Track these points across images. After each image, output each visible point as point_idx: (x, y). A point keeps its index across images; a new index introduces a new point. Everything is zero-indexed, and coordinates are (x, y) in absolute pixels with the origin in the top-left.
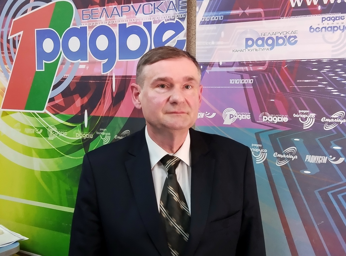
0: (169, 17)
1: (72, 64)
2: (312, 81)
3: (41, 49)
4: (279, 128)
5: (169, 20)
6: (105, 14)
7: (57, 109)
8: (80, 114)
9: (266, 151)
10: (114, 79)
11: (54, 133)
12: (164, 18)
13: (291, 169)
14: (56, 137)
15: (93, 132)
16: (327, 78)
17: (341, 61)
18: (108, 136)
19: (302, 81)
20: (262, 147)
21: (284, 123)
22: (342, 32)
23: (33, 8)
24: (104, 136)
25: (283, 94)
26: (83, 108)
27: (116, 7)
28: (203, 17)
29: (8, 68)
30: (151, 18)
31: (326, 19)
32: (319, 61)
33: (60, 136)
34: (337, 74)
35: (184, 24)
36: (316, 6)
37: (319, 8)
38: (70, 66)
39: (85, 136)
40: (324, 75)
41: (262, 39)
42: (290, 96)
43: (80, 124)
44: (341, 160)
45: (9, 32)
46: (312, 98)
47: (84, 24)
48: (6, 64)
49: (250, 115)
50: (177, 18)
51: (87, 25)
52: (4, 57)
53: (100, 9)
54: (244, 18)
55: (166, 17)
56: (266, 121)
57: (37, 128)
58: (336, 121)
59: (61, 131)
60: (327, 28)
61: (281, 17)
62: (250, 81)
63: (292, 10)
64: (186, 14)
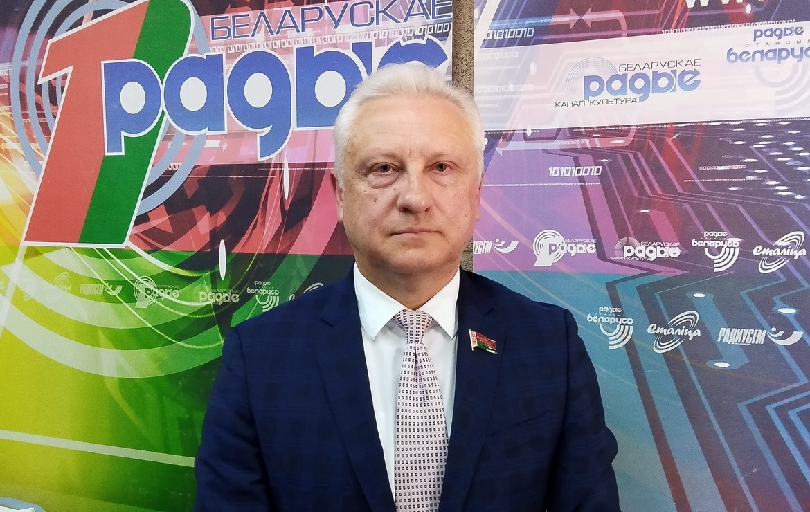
0: (411, 30)
1: (189, 138)
2: (733, 167)
3: (116, 106)
4: (658, 272)
5: (411, 39)
6: (263, 26)
7: (155, 240)
8: (209, 250)
9: (630, 321)
10: (286, 170)
11: (148, 292)
12: (401, 34)
13: (686, 360)
14: (154, 300)
15: (239, 288)
16: (766, 161)
17: (795, 123)
18: (274, 297)
19: (711, 168)
20: (622, 313)
21: (671, 259)
22: (798, 61)
23: (97, 14)
24: (264, 298)
25: (669, 196)
26: (215, 237)
27: (289, 11)
28: (489, 31)
29: (38, 150)
30: (369, 34)
31: (763, 33)
32: (749, 125)
33: (162, 299)
34: (787, 152)
35: (447, 46)
36: (741, 6)
37: (749, 9)
38: (185, 143)
39: (221, 297)
40: (759, 154)
41: (623, 78)
42: (684, 202)
43: (210, 273)
44: (796, 337)
45: (39, 67)
46: (735, 204)
47: (217, 48)
48: (33, 140)
49: (595, 244)
50: (430, 33)
51: (222, 50)
52: (28, 126)
53: (252, 15)
54: (581, 32)
55: (405, 31)
56: (632, 257)
57: (110, 283)
58: (785, 254)
59: (164, 289)
60: (765, 52)
61: (664, 29)
62: (594, 171)
63: (688, 14)
64: (450, 25)
